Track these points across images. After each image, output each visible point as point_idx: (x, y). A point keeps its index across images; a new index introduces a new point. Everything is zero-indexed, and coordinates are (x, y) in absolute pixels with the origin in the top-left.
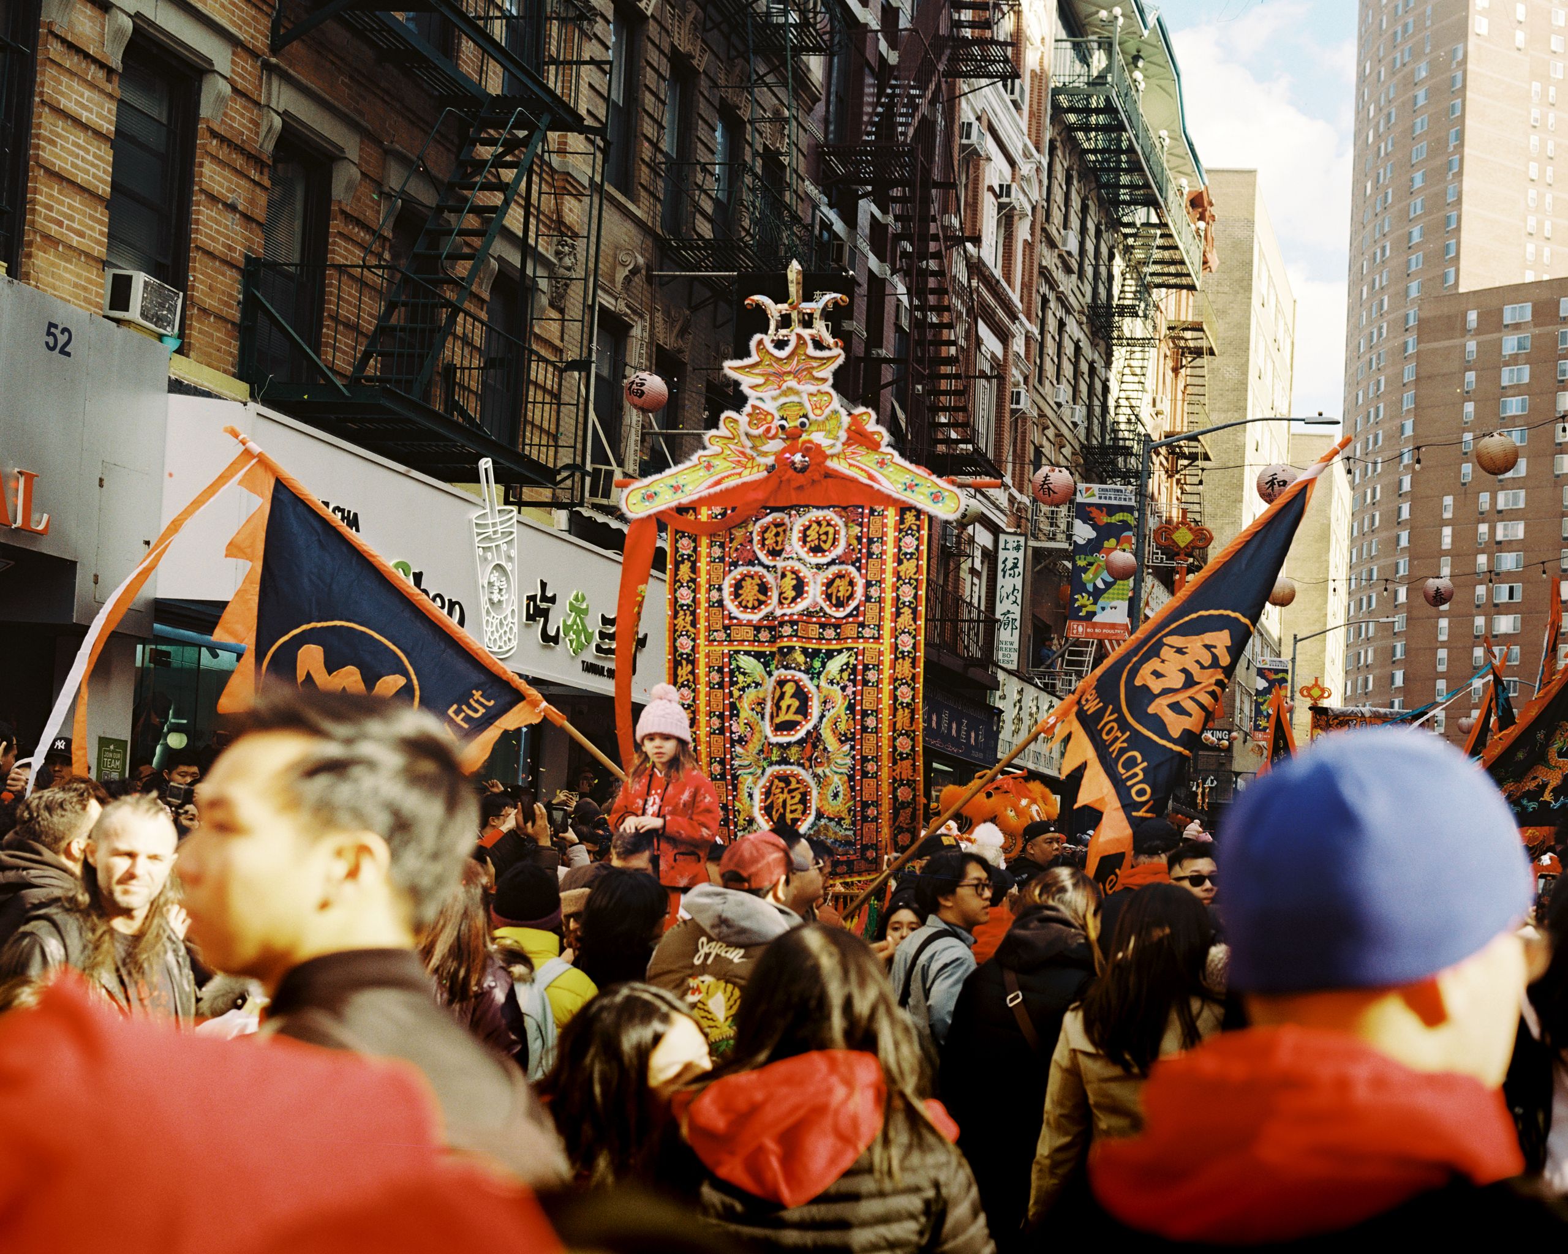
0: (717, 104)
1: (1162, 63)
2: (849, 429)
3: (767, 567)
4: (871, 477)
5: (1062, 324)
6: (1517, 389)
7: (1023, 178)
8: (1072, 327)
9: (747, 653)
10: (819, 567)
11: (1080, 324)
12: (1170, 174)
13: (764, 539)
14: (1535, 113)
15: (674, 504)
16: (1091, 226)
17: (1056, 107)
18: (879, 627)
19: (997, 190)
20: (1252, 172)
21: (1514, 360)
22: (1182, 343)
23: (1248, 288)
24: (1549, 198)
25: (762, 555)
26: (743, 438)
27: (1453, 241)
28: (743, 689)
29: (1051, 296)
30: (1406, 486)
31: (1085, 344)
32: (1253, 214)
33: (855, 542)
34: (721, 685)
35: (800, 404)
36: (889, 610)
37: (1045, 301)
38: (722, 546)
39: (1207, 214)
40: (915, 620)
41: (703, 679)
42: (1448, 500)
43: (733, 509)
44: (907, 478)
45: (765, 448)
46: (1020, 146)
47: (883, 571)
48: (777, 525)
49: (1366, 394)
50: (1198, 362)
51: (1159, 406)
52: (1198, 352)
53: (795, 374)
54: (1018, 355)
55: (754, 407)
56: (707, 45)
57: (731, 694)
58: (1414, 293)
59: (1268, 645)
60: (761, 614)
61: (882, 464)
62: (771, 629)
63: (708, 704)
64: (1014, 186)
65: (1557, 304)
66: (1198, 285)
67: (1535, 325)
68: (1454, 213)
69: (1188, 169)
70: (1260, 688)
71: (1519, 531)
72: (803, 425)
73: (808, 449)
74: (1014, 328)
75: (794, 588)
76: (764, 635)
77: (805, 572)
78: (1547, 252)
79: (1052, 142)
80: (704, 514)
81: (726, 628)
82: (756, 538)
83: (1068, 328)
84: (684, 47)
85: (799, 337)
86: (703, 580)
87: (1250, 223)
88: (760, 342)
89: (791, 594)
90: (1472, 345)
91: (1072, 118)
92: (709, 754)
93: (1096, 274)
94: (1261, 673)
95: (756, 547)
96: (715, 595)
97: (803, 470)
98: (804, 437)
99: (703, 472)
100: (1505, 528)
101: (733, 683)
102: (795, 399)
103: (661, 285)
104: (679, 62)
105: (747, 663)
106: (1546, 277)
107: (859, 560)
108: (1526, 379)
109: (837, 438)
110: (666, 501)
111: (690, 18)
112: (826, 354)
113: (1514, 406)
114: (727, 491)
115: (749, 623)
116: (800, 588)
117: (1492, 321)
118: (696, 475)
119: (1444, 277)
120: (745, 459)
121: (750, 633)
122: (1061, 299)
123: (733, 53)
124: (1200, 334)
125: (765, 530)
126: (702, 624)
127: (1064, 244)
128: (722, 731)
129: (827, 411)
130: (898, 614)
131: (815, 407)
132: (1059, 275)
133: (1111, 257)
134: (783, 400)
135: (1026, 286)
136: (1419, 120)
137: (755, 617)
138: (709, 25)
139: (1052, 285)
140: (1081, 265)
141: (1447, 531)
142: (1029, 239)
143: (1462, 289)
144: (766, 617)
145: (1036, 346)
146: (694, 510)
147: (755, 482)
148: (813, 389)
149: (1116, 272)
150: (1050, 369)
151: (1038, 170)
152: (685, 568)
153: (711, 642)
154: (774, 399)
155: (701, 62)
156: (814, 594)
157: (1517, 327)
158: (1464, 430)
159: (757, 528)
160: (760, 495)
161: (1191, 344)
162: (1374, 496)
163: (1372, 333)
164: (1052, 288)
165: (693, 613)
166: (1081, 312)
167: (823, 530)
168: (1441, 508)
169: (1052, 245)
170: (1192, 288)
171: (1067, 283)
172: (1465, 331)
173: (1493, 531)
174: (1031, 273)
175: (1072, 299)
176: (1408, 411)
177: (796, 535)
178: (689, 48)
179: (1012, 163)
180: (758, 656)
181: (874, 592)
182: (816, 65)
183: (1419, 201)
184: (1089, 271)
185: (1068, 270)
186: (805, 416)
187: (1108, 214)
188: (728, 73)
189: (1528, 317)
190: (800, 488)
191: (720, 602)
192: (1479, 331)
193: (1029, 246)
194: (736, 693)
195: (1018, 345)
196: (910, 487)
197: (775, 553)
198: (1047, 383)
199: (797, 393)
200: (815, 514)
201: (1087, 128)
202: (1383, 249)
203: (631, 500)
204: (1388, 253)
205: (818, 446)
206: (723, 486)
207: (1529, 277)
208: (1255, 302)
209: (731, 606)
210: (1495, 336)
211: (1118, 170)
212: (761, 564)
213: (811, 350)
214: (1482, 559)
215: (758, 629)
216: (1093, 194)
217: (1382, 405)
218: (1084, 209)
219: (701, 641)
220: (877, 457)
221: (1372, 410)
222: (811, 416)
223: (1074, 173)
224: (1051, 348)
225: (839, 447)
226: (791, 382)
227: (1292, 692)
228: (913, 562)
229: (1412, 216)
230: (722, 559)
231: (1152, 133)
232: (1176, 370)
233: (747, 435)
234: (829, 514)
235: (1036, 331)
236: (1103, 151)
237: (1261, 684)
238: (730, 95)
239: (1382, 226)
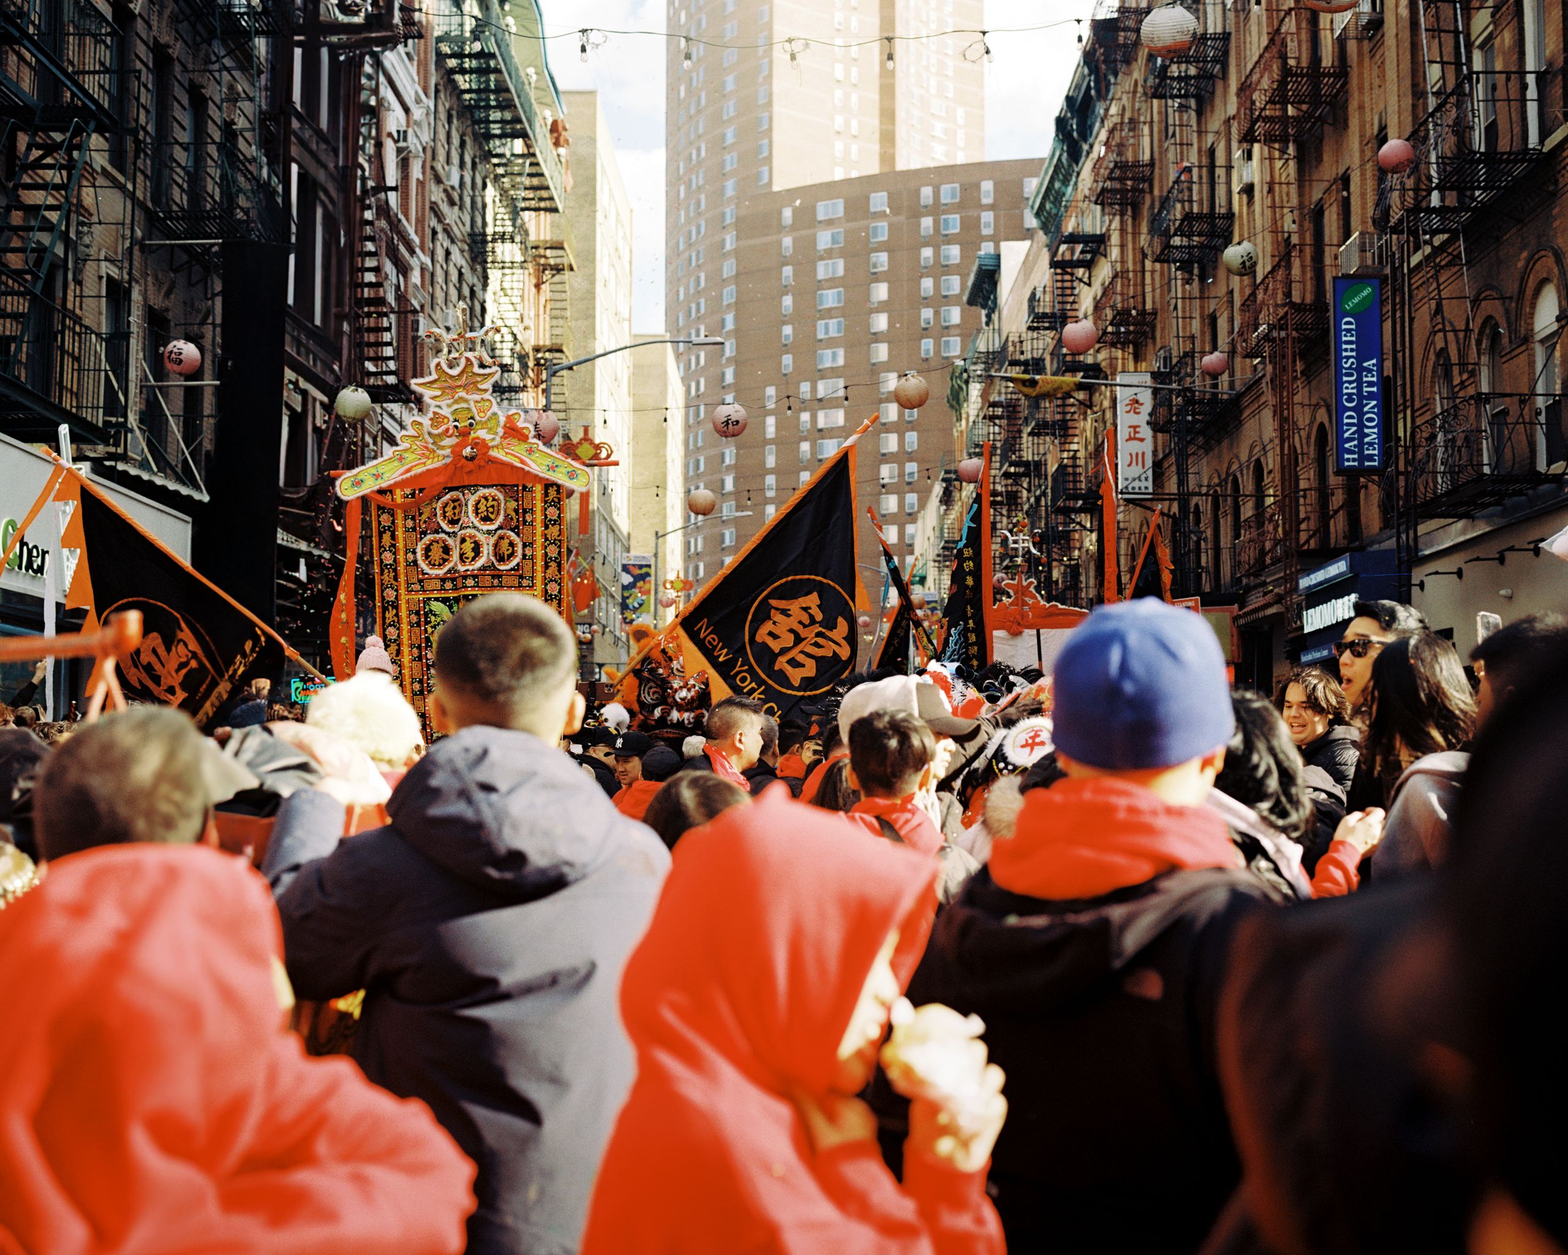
0: (186, 84)
1: (526, 4)
2: (505, 427)
3: (448, 534)
4: (522, 462)
5: (448, 253)
6: (832, 283)
7: (416, 123)
8: (457, 257)
9: (436, 599)
10: (489, 532)
11: (462, 251)
12: (536, 107)
13: (445, 512)
14: (839, 16)
15: (376, 488)
16: (468, 159)
17: (441, 57)
18: (533, 578)
19: (395, 135)
20: (592, 93)
21: (829, 254)
22: (542, 261)
23: (593, 202)
24: (854, 97)
25: (444, 525)
26: (427, 436)
27: (766, 141)
28: (434, 627)
29: (439, 229)
30: (729, 378)
31: (466, 271)
32: (594, 132)
33: (513, 514)
34: (418, 624)
35: (469, 409)
36: (540, 563)
37: (434, 232)
38: (413, 518)
39: (562, 140)
40: (559, 571)
41: (405, 620)
42: (771, 391)
43: (421, 491)
44: (549, 461)
45: (442, 443)
46: (413, 94)
47: (534, 535)
48: (454, 501)
49: (687, 289)
50: (557, 278)
51: (527, 322)
52: (558, 269)
53: (464, 387)
54: (416, 286)
55: (435, 413)
56: (179, 36)
57: (426, 631)
58: (730, 192)
59: (619, 540)
60: (445, 569)
61: (530, 451)
62: (453, 580)
63: (410, 638)
64: (410, 132)
65: (868, 198)
66: (560, 208)
67: (848, 221)
68: (766, 114)
69: (547, 100)
70: (626, 583)
71: (838, 418)
72: (471, 425)
73: (477, 444)
74: (414, 262)
75: (473, 549)
76: (449, 585)
77: (481, 537)
78: (854, 148)
79: (436, 85)
80: (398, 493)
81: (420, 581)
82: (439, 512)
83: (453, 257)
84: (164, 39)
85: (468, 359)
86: (400, 545)
87: (593, 140)
88: (438, 364)
89: (471, 554)
90: (787, 241)
91: (452, 63)
92: (411, 676)
93: (473, 202)
94: (625, 568)
95: (440, 519)
96: (410, 556)
97: (472, 459)
98: (473, 435)
99: (396, 463)
100: (826, 416)
101: (427, 623)
102: (465, 405)
103: (152, 252)
104: (159, 51)
105: (436, 606)
106: (854, 174)
107: (517, 527)
108: (841, 272)
109: (496, 433)
110: (370, 486)
111: (167, 13)
112: (487, 371)
113: (830, 298)
114: (416, 476)
115: (437, 577)
116: (477, 549)
117: (806, 219)
118: (391, 466)
119: (758, 176)
120: (428, 453)
121: (439, 584)
122: (447, 231)
123: (198, 39)
124: (560, 253)
125: (446, 505)
126: (402, 579)
127: (449, 179)
128: (420, 658)
129: (489, 414)
130: (546, 567)
131: (480, 411)
132: (444, 208)
133: (484, 186)
134: (455, 407)
135: (420, 222)
136: (728, 26)
137: (440, 572)
138: (181, 17)
139: (440, 217)
140: (461, 197)
141: (771, 421)
142: (421, 177)
143: (776, 188)
144: (449, 571)
145: (428, 276)
146: (391, 492)
147: (435, 469)
148: (477, 397)
149: (489, 200)
150: (440, 296)
151: (427, 114)
152: (387, 537)
153: (409, 591)
154: (449, 406)
155: (177, 50)
156: (487, 551)
157: (830, 223)
158: (784, 323)
159: (440, 504)
160: (442, 479)
161: (552, 262)
162: (698, 389)
163: (690, 232)
164: (440, 221)
165: (395, 570)
166: (464, 241)
167: (490, 503)
168: (762, 398)
169: (438, 180)
170: (555, 210)
171: (451, 215)
172: (781, 228)
173: (814, 419)
174: (423, 209)
175: (455, 229)
176: (729, 305)
177: (471, 509)
178: (167, 38)
179: (407, 110)
180: (444, 601)
181: (528, 552)
182: (261, 45)
183: (731, 103)
184: (468, 201)
185: (452, 203)
186: (472, 418)
187: (481, 147)
188: (195, 57)
189: (840, 213)
190: (470, 472)
191: (415, 562)
192: (793, 228)
193: (421, 183)
194: (430, 630)
195: (415, 277)
196: (552, 468)
197: (453, 522)
198: (438, 309)
199: (466, 401)
200: (486, 492)
201: (463, 71)
202: (699, 150)
203: (344, 486)
204: (703, 154)
205: (484, 440)
206: (412, 473)
207: (839, 175)
208: (599, 216)
209: (423, 565)
210: (809, 232)
211: (488, 107)
212: (444, 532)
213: (476, 369)
214: (805, 446)
215: (443, 580)
216: (469, 130)
217: (702, 301)
218: (463, 144)
219: (402, 591)
220: (524, 446)
221: (693, 306)
222: (477, 418)
223: (454, 113)
224: (440, 278)
225: (498, 440)
226: (462, 393)
227: (656, 585)
228: (557, 527)
229: (725, 118)
230: (414, 529)
231: (522, 74)
232: (538, 286)
233: (429, 434)
234: (493, 491)
235: (428, 261)
236: (478, 91)
237: (627, 579)
238: (198, 79)
239: (697, 129)
